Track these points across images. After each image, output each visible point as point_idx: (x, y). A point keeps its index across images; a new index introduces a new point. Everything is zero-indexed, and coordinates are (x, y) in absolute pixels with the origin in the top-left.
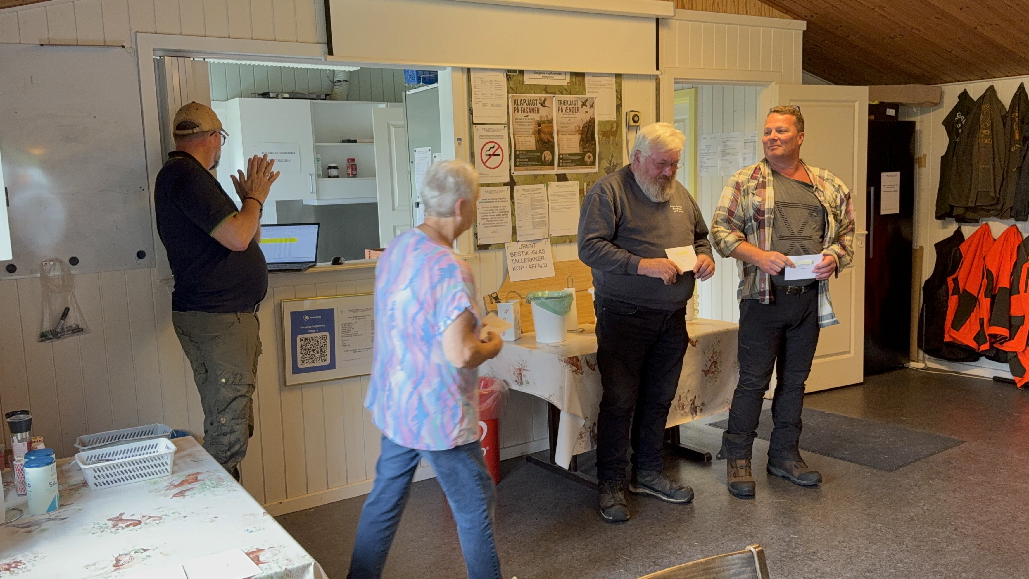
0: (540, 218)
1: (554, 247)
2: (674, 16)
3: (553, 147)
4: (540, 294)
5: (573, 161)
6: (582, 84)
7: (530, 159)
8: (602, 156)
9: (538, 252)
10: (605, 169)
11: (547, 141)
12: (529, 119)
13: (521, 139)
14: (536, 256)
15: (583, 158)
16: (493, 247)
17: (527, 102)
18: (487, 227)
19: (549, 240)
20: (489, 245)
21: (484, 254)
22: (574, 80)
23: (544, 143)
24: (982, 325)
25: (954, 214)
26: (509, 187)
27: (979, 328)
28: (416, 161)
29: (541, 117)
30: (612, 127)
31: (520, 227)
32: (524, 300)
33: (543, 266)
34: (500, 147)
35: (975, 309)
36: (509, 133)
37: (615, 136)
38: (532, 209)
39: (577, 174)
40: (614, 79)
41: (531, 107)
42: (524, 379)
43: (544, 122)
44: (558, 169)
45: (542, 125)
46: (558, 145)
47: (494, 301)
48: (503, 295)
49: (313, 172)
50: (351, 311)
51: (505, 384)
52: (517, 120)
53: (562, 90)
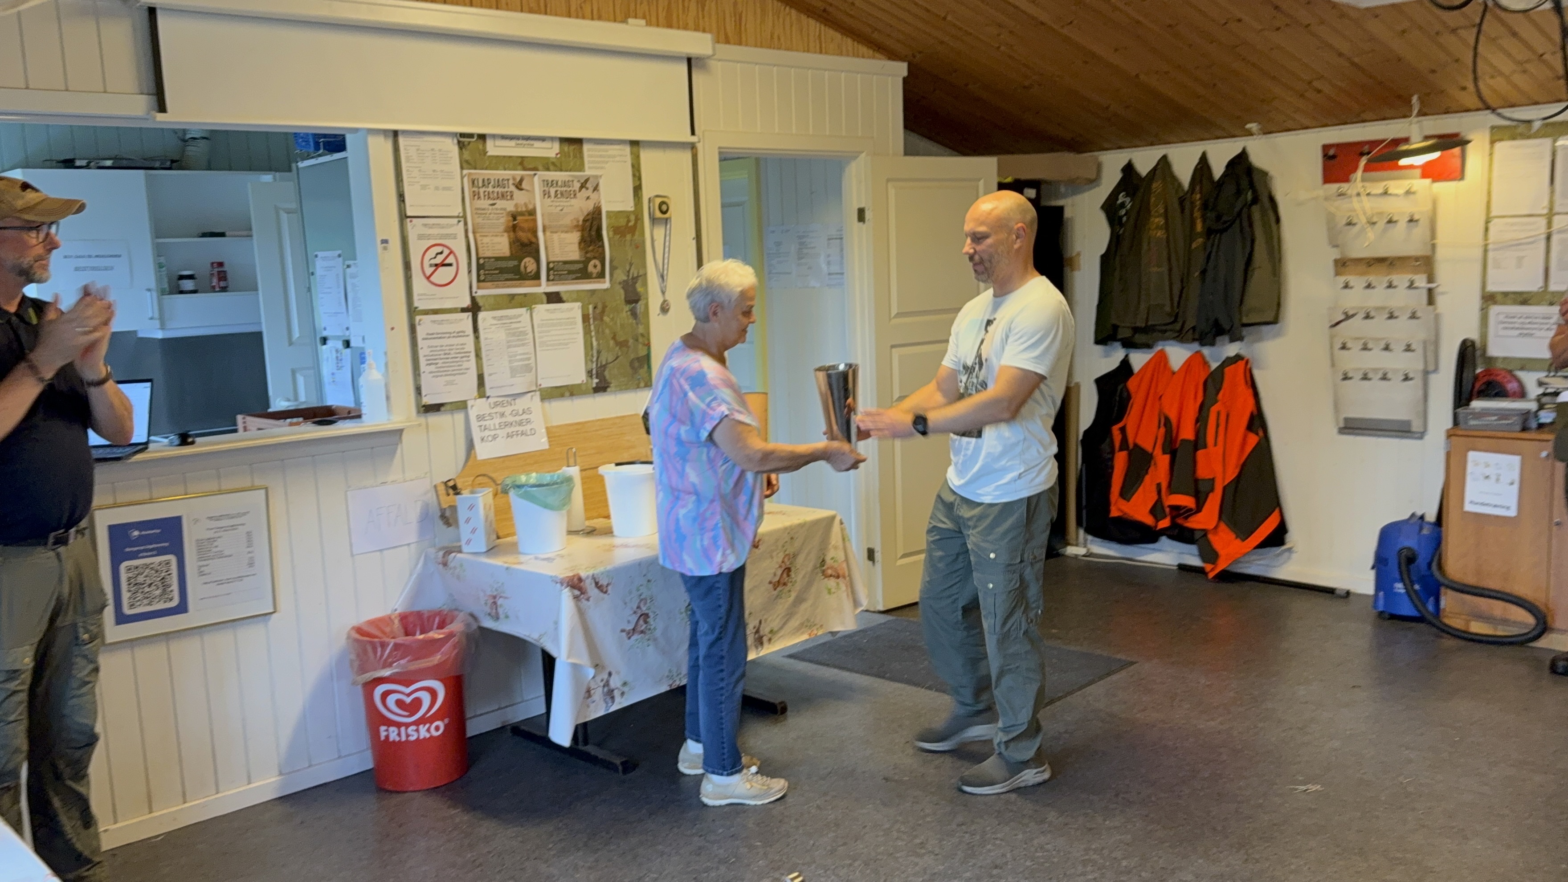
0: (522, 360)
1: (547, 404)
2: (713, 55)
3: (537, 251)
4: (523, 479)
5: (570, 272)
6: (578, 155)
7: (502, 271)
8: (615, 263)
9: (521, 412)
10: (620, 283)
11: (526, 241)
12: (497, 209)
13: (486, 240)
14: (518, 418)
15: (586, 267)
16: (448, 407)
17: (492, 183)
18: (437, 376)
19: (538, 393)
20: (442, 405)
21: (434, 419)
22: (566, 149)
23: (523, 245)
24: (1159, 492)
25: (1119, 337)
26: (470, 314)
27: (1156, 497)
28: (319, 272)
29: (516, 205)
30: (629, 221)
31: (490, 375)
32: (499, 487)
33: (529, 433)
34: (451, 252)
35: (1150, 471)
36: (466, 231)
37: (633, 235)
38: (509, 347)
39: (578, 291)
40: (627, 149)
41: (500, 190)
42: (500, 611)
43: (522, 214)
44: (548, 285)
45: (519, 218)
46: (546, 248)
47: (451, 491)
48: (467, 482)
49: (153, 284)
50: (210, 518)
51: (471, 620)
52: (478, 211)
53: (547, 163)
